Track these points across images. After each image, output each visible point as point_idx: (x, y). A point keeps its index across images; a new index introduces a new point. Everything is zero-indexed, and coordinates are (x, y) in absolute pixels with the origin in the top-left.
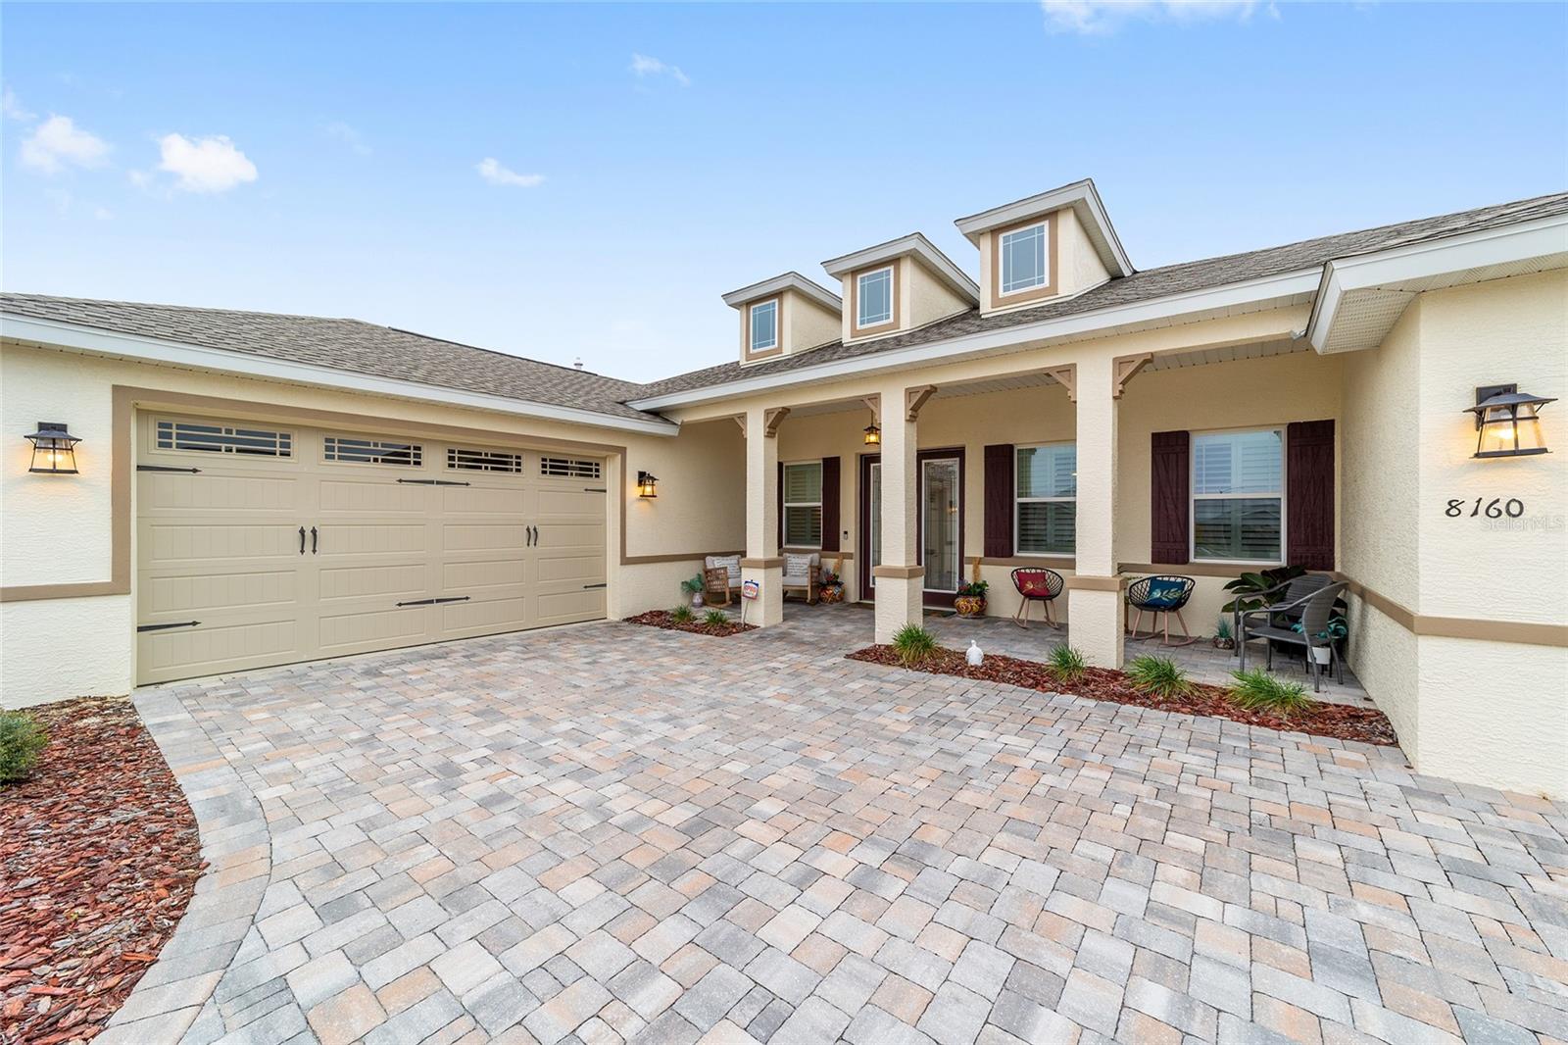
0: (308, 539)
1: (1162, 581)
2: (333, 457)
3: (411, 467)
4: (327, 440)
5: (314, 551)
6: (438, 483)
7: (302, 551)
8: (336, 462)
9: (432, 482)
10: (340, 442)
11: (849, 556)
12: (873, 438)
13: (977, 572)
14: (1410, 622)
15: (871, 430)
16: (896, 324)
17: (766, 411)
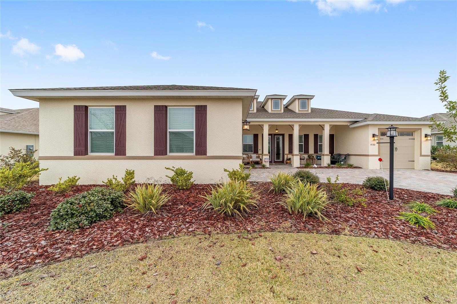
12: (277, 131)
13: (287, 156)
14: (368, 155)
15: (277, 130)
16: (281, 110)
17: (269, 125)
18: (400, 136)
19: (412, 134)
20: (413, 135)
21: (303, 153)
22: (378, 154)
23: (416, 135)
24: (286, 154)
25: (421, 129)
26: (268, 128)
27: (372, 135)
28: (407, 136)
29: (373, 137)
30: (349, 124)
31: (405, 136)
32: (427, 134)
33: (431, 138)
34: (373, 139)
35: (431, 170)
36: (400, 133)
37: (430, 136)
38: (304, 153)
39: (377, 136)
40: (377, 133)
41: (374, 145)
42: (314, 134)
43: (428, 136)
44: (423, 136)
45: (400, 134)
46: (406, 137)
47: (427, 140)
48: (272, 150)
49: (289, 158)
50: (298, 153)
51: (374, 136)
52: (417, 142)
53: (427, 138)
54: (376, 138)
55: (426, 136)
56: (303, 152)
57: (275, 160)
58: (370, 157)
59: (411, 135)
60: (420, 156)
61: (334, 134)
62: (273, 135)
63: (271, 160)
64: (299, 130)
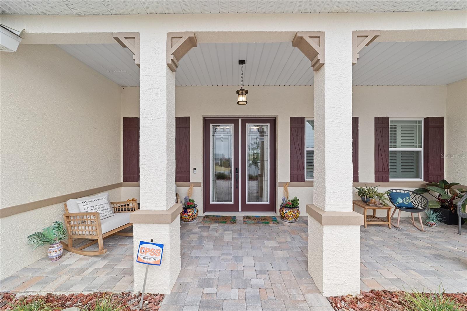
1: (396, 192)
11: (197, 185)
13: (286, 191)
17: (168, 34)
24: (282, 184)
26: (172, 57)
42: (375, 117)
49: (291, 198)
57: (247, 203)
61: (443, 118)
62: (240, 119)
63: (232, 203)
64: (353, 64)
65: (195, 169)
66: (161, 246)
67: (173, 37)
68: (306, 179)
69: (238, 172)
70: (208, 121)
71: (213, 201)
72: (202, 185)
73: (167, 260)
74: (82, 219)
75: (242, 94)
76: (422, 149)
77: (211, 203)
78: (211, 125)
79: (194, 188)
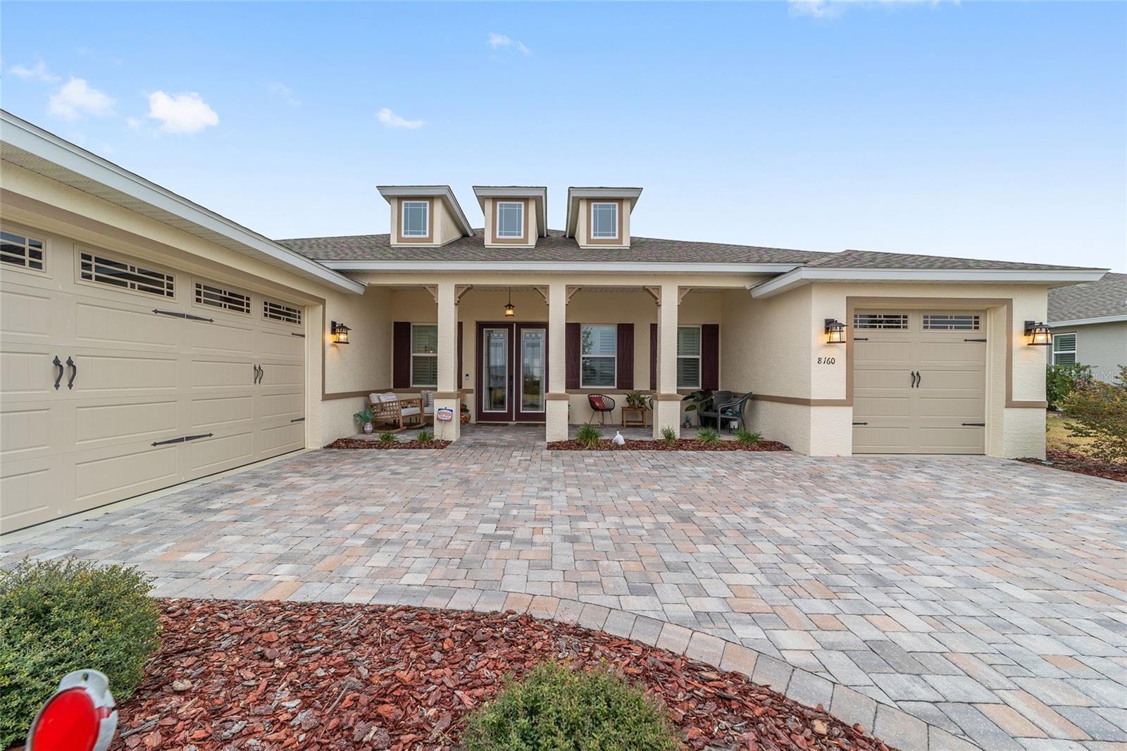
0: (65, 370)
2: (89, 277)
3: (165, 298)
4: (84, 256)
5: (70, 386)
6: (189, 317)
7: (57, 386)
8: (93, 283)
9: (182, 316)
10: (97, 260)
12: (510, 312)
14: (806, 402)
15: (510, 306)
16: (526, 240)
17: (456, 285)
18: (932, 327)
19: (977, 323)
20: (981, 325)
21: (616, 387)
22: (844, 398)
23: (992, 325)
25: (1009, 302)
26: (458, 299)
27: (823, 325)
28: (956, 328)
29: (827, 330)
30: (747, 285)
31: (948, 331)
32: (1033, 323)
33: (1049, 336)
34: (826, 338)
35: (1049, 459)
36: (931, 317)
37: (1044, 331)
38: (618, 388)
39: (841, 325)
40: (841, 317)
41: (831, 361)
42: (651, 324)
43: (1038, 331)
44: (1018, 327)
45: (932, 322)
46: (954, 331)
47: (1033, 344)
48: (511, 377)
50: (562, 390)
51: (830, 325)
52: (993, 355)
53: (1032, 337)
54: (836, 336)
55: (1030, 328)
56: (614, 385)
57: (521, 411)
58: (814, 411)
59: (973, 325)
60: (1006, 407)
61: (718, 325)
62: (515, 325)
63: (506, 411)
64: (566, 305)
65: (467, 375)
66: (451, 411)
67: (458, 287)
68: (581, 387)
69: (512, 380)
70: (481, 326)
71: (485, 410)
72: (475, 392)
73: (454, 418)
74: (382, 407)
75: (510, 308)
76: (700, 357)
77: (484, 411)
78: (484, 329)
79: (467, 395)
